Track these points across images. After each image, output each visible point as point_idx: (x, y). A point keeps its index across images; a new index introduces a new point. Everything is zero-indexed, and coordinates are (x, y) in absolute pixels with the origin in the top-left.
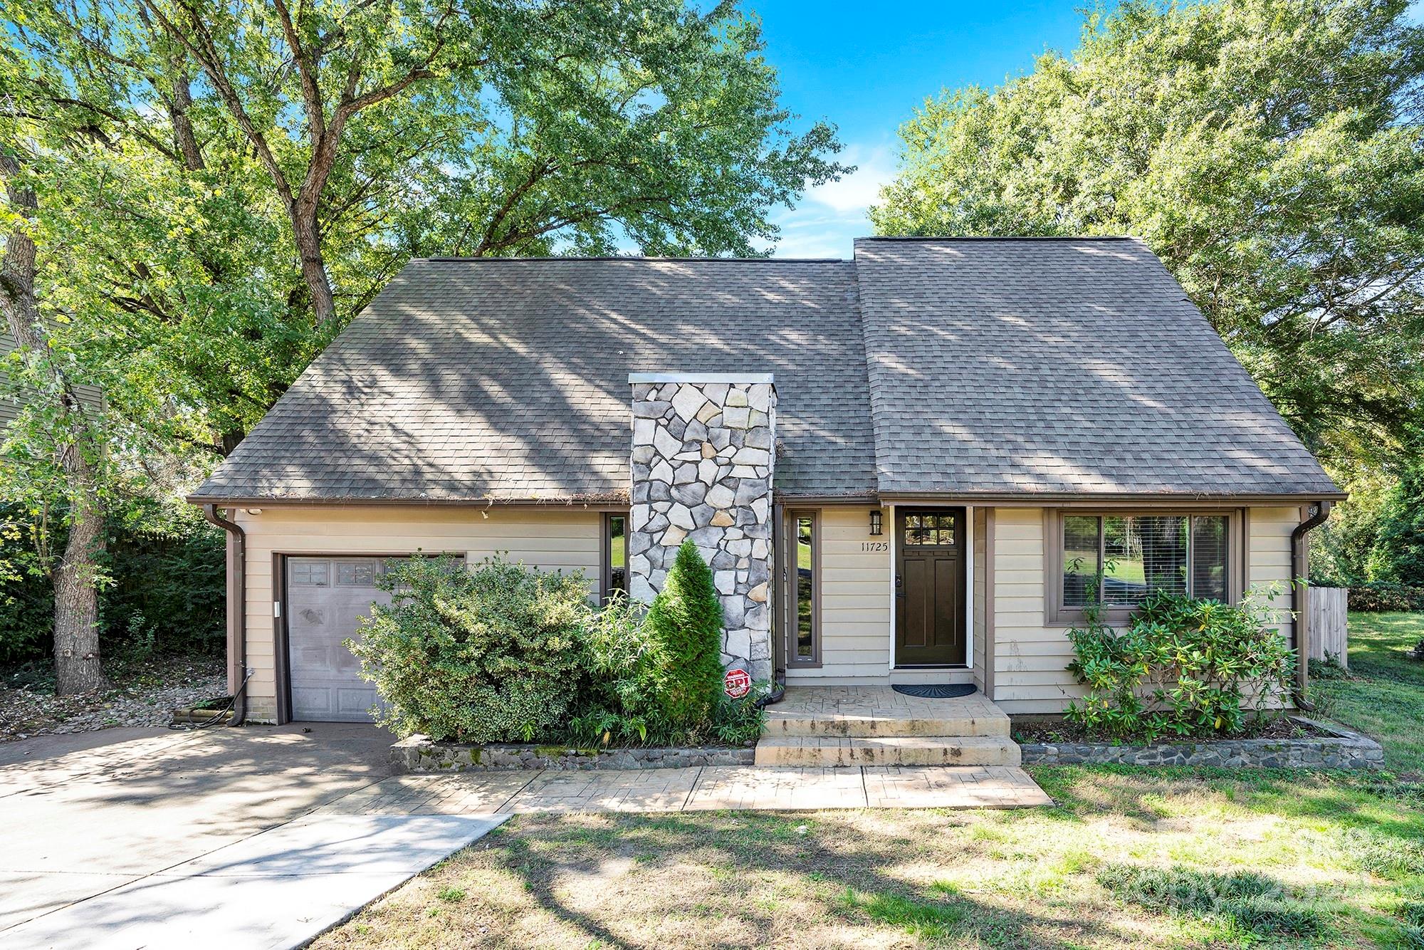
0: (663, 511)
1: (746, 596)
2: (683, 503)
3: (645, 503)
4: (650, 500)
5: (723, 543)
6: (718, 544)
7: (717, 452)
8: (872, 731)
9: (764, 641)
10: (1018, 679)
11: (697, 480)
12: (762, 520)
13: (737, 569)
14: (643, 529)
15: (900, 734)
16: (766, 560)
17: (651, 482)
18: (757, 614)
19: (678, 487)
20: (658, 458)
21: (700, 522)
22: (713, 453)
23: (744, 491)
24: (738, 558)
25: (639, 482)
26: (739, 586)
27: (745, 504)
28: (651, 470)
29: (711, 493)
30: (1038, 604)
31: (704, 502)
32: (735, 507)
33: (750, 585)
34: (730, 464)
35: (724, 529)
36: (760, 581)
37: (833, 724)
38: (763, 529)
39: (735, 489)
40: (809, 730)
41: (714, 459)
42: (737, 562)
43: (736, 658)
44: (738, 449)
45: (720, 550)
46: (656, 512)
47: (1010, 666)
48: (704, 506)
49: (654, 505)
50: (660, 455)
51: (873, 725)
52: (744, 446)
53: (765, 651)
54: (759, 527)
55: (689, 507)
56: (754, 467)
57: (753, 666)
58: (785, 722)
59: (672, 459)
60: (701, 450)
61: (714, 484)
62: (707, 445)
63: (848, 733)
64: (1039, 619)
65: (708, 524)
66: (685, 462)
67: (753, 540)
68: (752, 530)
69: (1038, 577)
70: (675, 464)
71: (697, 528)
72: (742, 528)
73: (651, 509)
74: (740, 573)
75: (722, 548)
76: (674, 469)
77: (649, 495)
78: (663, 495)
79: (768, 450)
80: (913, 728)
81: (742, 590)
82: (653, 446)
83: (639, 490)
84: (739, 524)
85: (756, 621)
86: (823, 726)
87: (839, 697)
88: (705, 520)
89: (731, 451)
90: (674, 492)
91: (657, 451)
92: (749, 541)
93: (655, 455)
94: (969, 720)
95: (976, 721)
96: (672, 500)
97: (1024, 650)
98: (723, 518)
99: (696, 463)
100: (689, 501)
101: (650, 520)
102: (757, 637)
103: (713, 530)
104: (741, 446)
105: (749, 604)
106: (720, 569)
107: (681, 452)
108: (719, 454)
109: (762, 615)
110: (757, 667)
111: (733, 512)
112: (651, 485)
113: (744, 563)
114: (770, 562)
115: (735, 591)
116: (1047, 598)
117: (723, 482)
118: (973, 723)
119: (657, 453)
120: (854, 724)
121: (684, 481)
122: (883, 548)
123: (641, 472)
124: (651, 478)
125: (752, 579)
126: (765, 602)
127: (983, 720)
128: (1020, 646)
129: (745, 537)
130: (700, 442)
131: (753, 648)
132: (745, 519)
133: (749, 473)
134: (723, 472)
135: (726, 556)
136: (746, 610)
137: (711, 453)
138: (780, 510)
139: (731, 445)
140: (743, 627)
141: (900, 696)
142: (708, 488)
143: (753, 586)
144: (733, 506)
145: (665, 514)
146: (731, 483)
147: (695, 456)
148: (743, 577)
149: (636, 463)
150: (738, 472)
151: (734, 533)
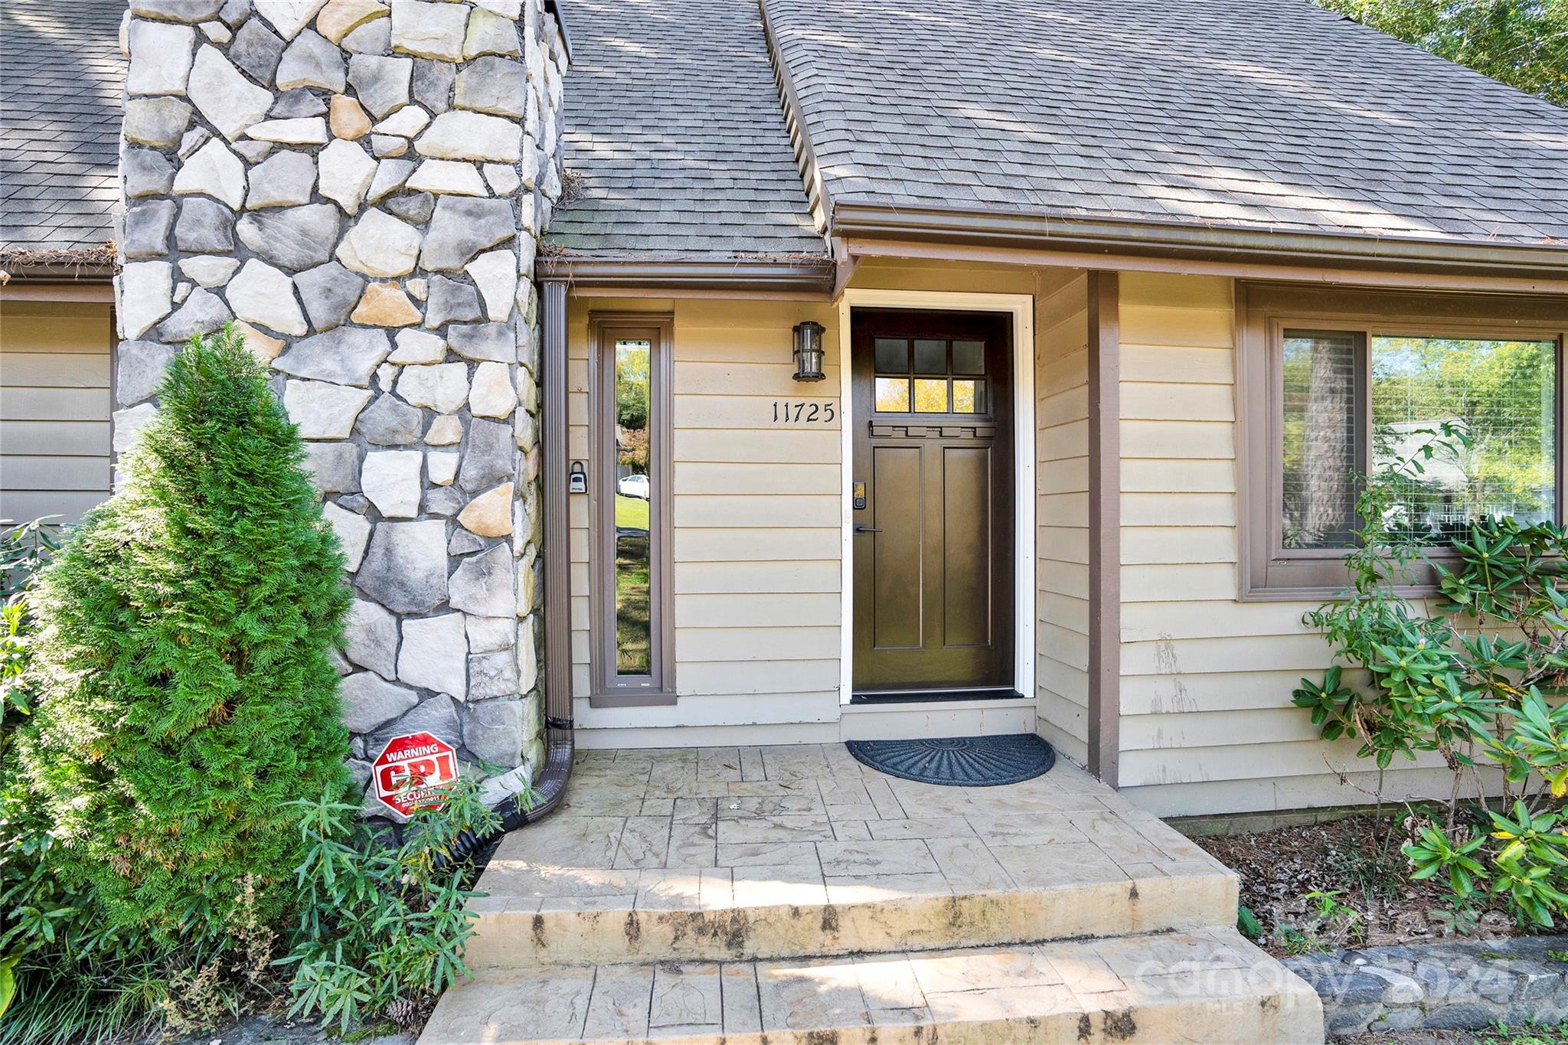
0: (213, 281)
1: (453, 521)
2: (270, 260)
3: (160, 256)
4: (173, 250)
5: (386, 374)
6: (374, 378)
7: (374, 120)
8: (827, 938)
9: (505, 647)
10: (1174, 731)
11: (316, 196)
12: (498, 309)
13: (423, 445)
14: (154, 333)
15: (916, 942)
16: (509, 420)
17: (178, 201)
18: (483, 573)
19: (258, 214)
20: (200, 130)
21: (319, 312)
22: (361, 122)
23: (449, 227)
24: (429, 414)
25: (143, 198)
26: (433, 494)
27: (452, 263)
28: (179, 166)
29: (354, 234)
30: (1223, 546)
31: (332, 257)
32: (424, 273)
33: (463, 491)
34: (411, 155)
35: (391, 332)
36: (492, 479)
37: (699, 923)
38: (501, 334)
39: (423, 224)
40: (621, 942)
41: (364, 141)
42: (426, 427)
43: (426, 694)
44: (433, 115)
45: (379, 392)
46: (194, 284)
47: (1157, 701)
48: (332, 268)
49: (188, 265)
50: (206, 123)
51: (829, 919)
52: (451, 107)
53: (509, 674)
54: (491, 329)
55: (290, 271)
56: (479, 164)
57: (474, 718)
58: (538, 922)
59: (244, 137)
60: (326, 115)
61: (362, 207)
62: (343, 105)
63: (749, 949)
64: (1225, 583)
65: (343, 320)
66: (278, 146)
67: (472, 364)
68: (470, 337)
69: (1221, 476)
70: (250, 150)
71: (311, 331)
72: (441, 331)
73: (177, 276)
74: (434, 457)
75: (385, 384)
76: (248, 164)
77: (170, 238)
78: (213, 238)
79: (520, 121)
80: (955, 921)
81: (440, 503)
82: (186, 99)
83: (141, 220)
84: (434, 319)
85: (479, 589)
86: (668, 931)
87: (719, 790)
88: (336, 308)
89: (411, 119)
90: (246, 229)
91: (196, 112)
92: (461, 368)
93: (191, 126)
94: (1121, 888)
95: (1142, 885)
96: (238, 251)
97: (1189, 658)
98: (388, 302)
99: (313, 150)
100: (289, 253)
101: (176, 306)
102: (484, 635)
103: (358, 337)
104: (441, 106)
105: (461, 545)
106: (376, 446)
107: (268, 117)
108: (381, 127)
109: (500, 575)
110: (485, 719)
111: (417, 286)
112: (180, 208)
113: (446, 430)
114: (524, 429)
115: (422, 508)
116: (1242, 530)
117: (391, 204)
118: (1134, 894)
119: (197, 119)
120: (768, 917)
121: (276, 196)
122: (822, 415)
123: (145, 168)
124: (179, 187)
125: (471, 472)
126: (508, 539)
127: (1162, 883)
128: (1179, 649)
129: (452, 356)
130: (325, 94)
131: (475, 668)
132: (449, 307)
133: (466, 180)
134: (387, 176)
135: (394, 409)
136: (455, 560)
137: (357, 122)
138: (557, 298)
139: (413, 101)
140: (444, 607)
141: (878, 781)
142: (346, 219)
143: (475, 494)
144: (418, 272)
145: (220, 291)
146: (412, 206)
147: (309, 129)
148: (443, 468)
149: (135, 145)
150: (428, 177)
151: (418, 345)
